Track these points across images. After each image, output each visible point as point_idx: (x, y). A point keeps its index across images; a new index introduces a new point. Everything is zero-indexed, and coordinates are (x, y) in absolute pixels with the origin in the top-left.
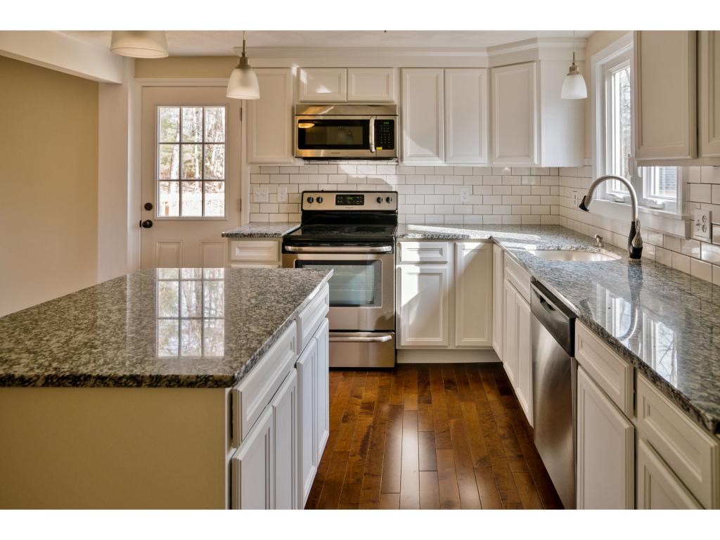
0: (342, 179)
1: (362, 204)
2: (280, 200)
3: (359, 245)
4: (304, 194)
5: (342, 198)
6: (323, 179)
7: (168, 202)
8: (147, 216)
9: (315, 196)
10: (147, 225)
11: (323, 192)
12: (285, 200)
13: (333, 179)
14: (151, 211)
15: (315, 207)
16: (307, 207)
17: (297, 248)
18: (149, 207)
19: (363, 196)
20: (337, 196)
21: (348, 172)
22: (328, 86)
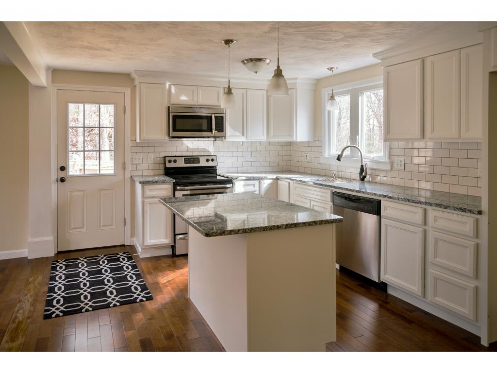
0: (184, 149)
1: (199, 163)
2: (149, 162)
3: (214, 184)
4: (166, 158)
5: (188, 160)
6: (174, 149)
7: (76, 165)
8: (62, 174)
9: (172, 159)
10: (62, 180)
11: (175, 156)
12: (152, 162)
13: (179, 149)
14: (65, 171)
15: (172, 165)
16: (168, 165)
17: (183, 188)
18: (63, 169)
19: (199, 158)
20: (185, 159)
21: (188, 145)
22: (186, 96)
